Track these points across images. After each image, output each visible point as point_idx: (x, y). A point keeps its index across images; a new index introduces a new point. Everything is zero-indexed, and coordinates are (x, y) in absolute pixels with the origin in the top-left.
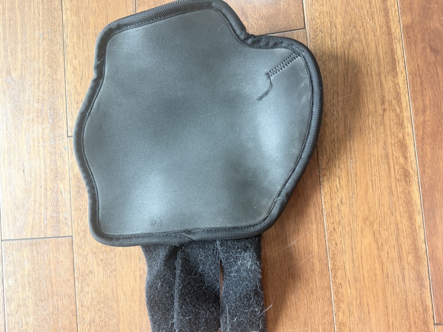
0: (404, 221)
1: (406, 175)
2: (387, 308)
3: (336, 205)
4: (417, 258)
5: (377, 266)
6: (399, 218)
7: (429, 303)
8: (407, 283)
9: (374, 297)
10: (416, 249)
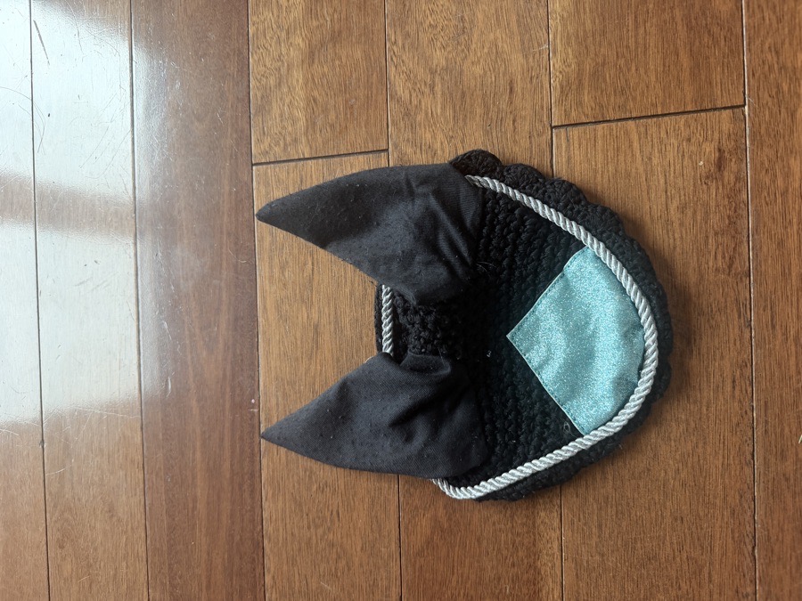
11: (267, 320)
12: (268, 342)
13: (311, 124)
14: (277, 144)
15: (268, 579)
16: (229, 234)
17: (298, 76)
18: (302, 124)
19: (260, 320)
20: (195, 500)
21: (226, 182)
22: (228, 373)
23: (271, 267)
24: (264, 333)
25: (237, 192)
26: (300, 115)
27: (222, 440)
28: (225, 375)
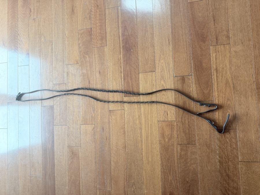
14: (56, 124)
15: (55, 169)
16: (52, 132)
17: (59, 117)
18: (59, 122)
19: (54, 142)
20: (48, 161)
22: (51, 147)
25: (52, 128)
27: (51, 154)
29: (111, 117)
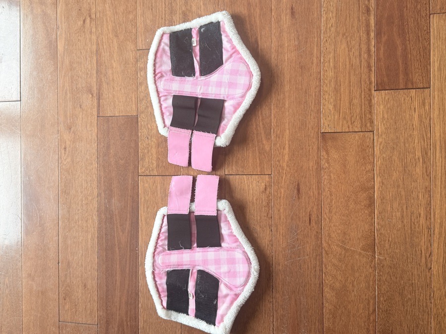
0: (364, 35)
1: (368, 10)
2: (350, 82)
3: (329, 27)
4: (369, 55)
5: (347, 60)
6: (362, 34)
7: (373, 79)
8: (362, 69)
9: (344, 77)
10: (369, 51)
11: (142, 224)
12: (142, 231)
13: (158, 165)
14: (147, 170)
15: (140, 305)
16: (130, 196)
17: (154, 151)
18: (155, 165)
19: (140, 224)
20: (116, 281)
21: (130, 180)
22: (129, 240)
23: (144, 207)
24: (141, 228)
25: (133, 184)
26: (154, 162)
27: (126, 261)
28: (128, 240)
29: (327, 153)
